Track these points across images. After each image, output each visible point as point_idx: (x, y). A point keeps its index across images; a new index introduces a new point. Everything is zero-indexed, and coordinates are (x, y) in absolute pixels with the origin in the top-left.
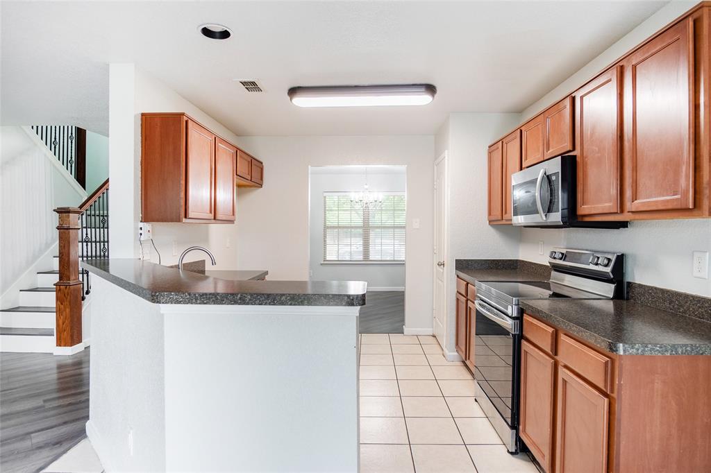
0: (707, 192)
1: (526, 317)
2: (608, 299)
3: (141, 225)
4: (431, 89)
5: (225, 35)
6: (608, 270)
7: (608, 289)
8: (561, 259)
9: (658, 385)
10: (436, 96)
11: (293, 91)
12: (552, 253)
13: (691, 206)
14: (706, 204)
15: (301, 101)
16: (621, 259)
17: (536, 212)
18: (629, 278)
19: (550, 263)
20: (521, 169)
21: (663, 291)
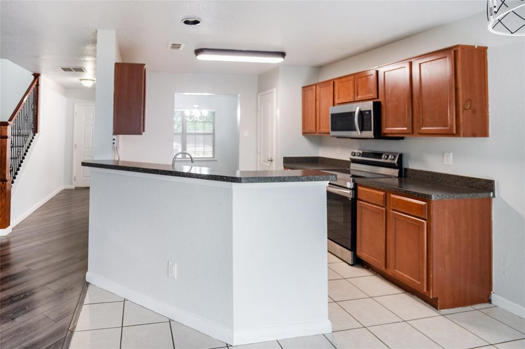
0: (462, 127)
1: (359, 188)
2: (395, 177)
3: (115, 137)
4: (283, 54)
5: (196, 22)
6: (396, 161)
7: (395, 172)
8: (359, 156)
9: (446, 214)
10: (286, 57)
11: (198, 52)
12: (352, 153)
13: (455, 132)
14: (462, 132)
15: (202, 57)
16: (401, 156)
17: (355, 130)
18: (405, 166)
19: (350, 159)
20: (334, 105)
21: (427, 172)
